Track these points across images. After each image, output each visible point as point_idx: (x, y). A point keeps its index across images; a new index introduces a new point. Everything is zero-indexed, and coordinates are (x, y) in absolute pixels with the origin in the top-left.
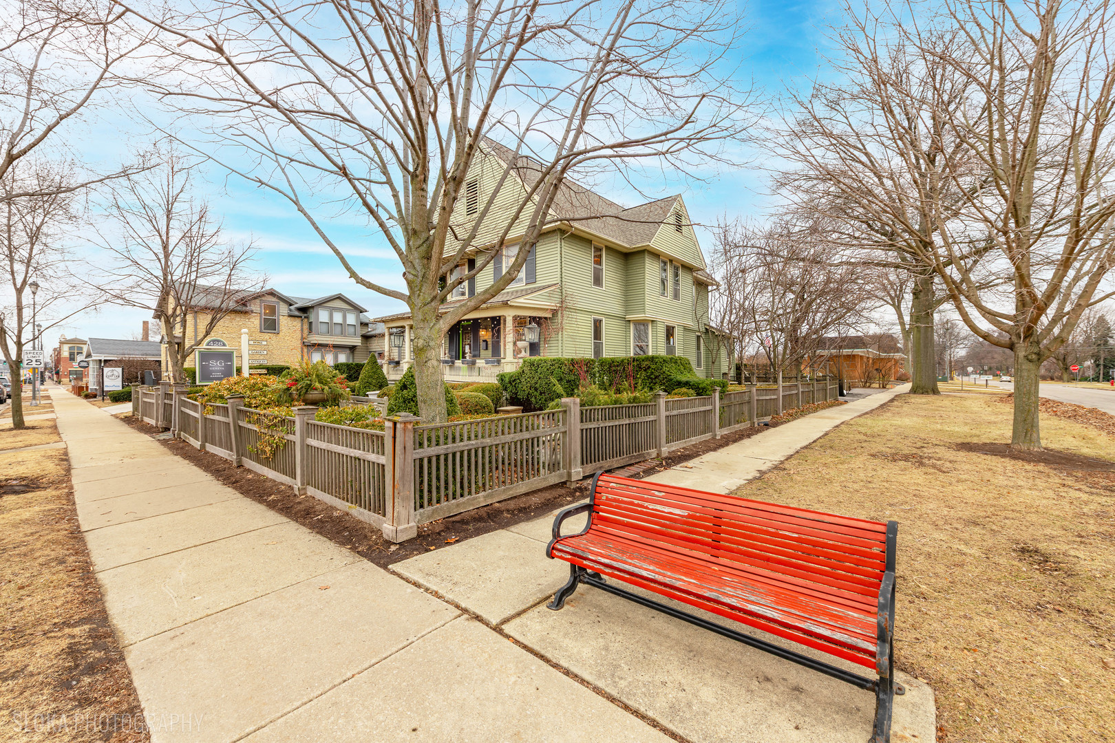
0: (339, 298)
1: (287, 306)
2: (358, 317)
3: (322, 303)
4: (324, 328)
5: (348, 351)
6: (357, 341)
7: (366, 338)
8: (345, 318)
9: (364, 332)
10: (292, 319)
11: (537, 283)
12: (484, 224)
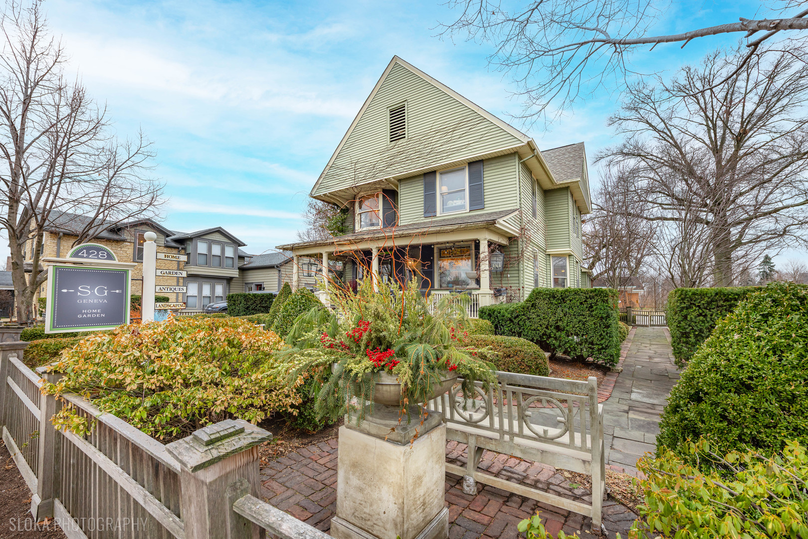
0: (219, 231)
1: (163, 237)
2: (236, 251)
3: (201, 236)
4: (202, 260)
5: (225, 282)
6: (235, 273)
7: (242, 270)
8: (223, 251)
9: (241, 264)
10: (169, 250)
11: (486, 209)
12: (414, 149)
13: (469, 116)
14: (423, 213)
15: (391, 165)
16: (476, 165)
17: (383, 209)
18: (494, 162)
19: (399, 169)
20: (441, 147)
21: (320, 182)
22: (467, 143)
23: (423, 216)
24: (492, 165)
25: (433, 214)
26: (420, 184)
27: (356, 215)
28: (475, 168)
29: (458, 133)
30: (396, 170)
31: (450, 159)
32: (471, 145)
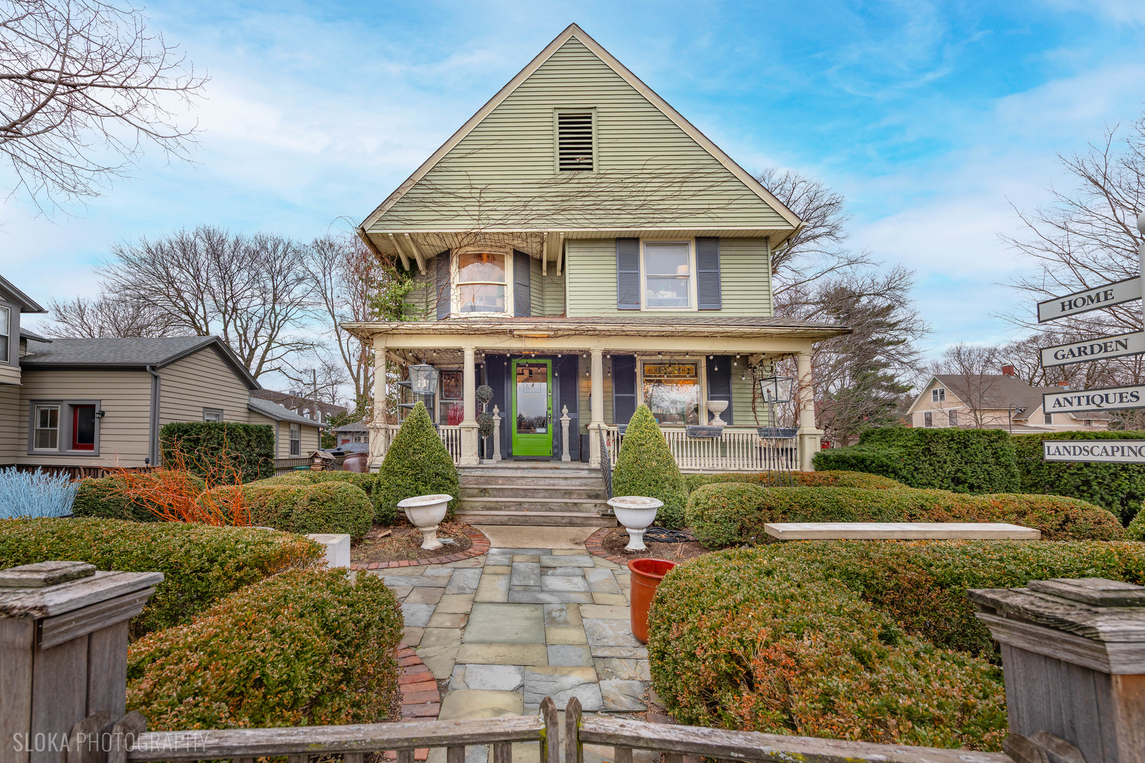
2: (13, 323)
6: (13, 374)
11: (723, 311)
12: (612, 194)
13: (708, 166)
14: (616, 302)
15: (564, 210)
16: (709, 244)
17: (515, 283)
18: (735, 244)
19: (580, 221)
20: (661, 202)
21: (388, 207)
22: (707, 206)
23: (615, 307)
24: (733, 248)
25: (634, 307)
26: (609, 254)
27: (453, 286)
28: (708, 247)
29: (690, 187)
30: (575, 221)
31: (677, 224)
32: (713, 211)
